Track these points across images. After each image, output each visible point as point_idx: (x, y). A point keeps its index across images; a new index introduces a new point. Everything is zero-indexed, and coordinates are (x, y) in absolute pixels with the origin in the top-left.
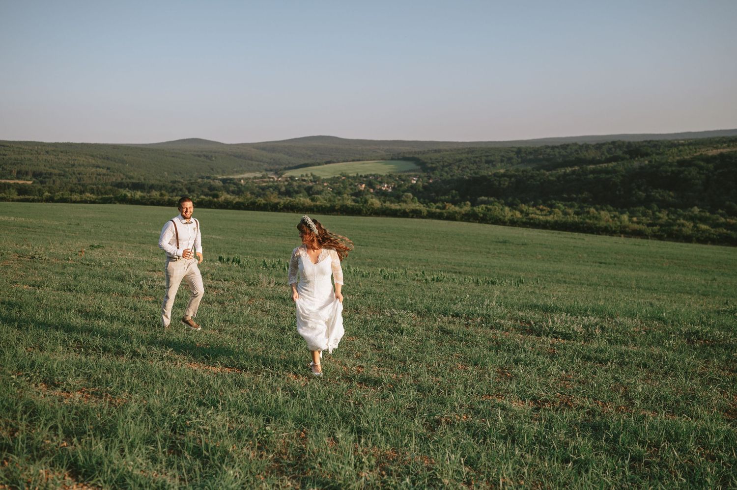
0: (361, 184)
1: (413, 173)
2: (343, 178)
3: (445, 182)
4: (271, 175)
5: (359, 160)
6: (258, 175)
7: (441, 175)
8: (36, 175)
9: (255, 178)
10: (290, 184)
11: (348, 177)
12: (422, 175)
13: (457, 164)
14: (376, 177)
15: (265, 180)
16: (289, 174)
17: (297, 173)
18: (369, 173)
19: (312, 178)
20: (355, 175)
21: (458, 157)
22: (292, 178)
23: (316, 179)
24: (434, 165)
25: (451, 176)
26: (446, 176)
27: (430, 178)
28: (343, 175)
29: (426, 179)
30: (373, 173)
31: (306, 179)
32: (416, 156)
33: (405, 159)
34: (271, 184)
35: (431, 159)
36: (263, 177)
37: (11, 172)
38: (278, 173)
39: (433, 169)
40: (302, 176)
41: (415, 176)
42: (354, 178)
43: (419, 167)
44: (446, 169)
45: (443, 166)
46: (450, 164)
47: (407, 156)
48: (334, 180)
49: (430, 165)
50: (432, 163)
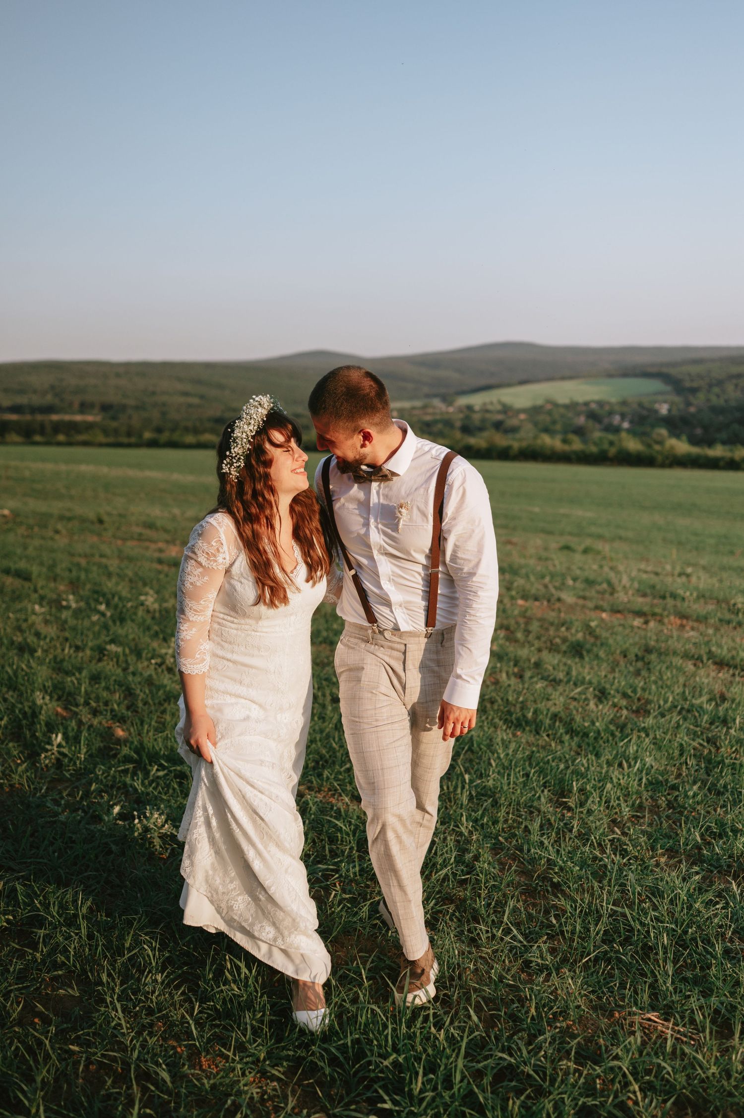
0: (578, 414)
1: (660, 398)
2: (549, 407)
3: (714, 410)
4: (437, 403)
5: (571, 378)
6: (418, 403)
7: (708, 400)
8: (106, 408)
9: (413, 408)
10: (467, 418)
11: (556, 405)
12: (677, 399)
13: (734, 381)
14: (600, 404)
15: (430, 410)
16: (463, 401)
17: (477, 401)
18: (587, 398)
19: (499, 407)
20: (566, 401)
21: (735, 370)
22: (470, 408)
23: (506, 409)
24: (695, 385)
25: (726, 401)
26: (715, 400)
27: (689, 404)
28: (549, 401)
29: (682, 406)
30: (596, 397)
31: (490, 407)
32: (665, 370)
33: (645, 373)
34: (438, 417)
35: (689, 375)
36: (425, 407)
37: (71, 404)
38: (447, 399)
39: (694, 391)
40: (485, 404)
41: (665, 402)
42: (566, 407)
43: (668, 388)
44: (716, 390)
45: (711, 386)
46: (720, 383)
47: (650, 370)
48: (534, 411)
49: (688, 384)
50: (692, 380)
